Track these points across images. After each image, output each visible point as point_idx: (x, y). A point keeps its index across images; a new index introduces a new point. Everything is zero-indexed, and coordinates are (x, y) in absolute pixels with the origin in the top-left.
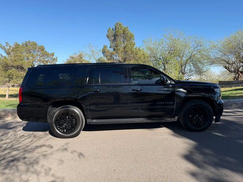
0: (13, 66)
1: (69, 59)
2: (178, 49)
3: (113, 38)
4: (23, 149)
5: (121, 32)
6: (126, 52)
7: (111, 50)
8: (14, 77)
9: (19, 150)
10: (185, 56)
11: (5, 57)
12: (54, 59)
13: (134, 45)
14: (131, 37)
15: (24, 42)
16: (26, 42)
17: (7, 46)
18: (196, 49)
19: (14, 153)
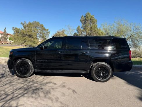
0: (26, 35)
1: (57, 33)
2: (123, 31)
3: (84, 22)
4: (39, 83)
5: (90, 18)
6: (91, 31)
7: (82, 29)
8: (27, 41)
9: (38, 83)
10: (127, 35)
11: (23, 30)
12: (48, 32)
13: (97, 26)
14: (95, 21)
15: (33, 22)
16: (34, 22)
17: (25, 23)
18: (135, 31)
19: (36, 85)
